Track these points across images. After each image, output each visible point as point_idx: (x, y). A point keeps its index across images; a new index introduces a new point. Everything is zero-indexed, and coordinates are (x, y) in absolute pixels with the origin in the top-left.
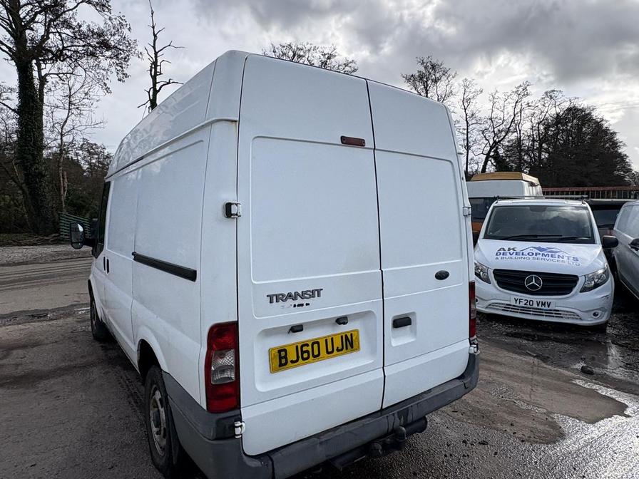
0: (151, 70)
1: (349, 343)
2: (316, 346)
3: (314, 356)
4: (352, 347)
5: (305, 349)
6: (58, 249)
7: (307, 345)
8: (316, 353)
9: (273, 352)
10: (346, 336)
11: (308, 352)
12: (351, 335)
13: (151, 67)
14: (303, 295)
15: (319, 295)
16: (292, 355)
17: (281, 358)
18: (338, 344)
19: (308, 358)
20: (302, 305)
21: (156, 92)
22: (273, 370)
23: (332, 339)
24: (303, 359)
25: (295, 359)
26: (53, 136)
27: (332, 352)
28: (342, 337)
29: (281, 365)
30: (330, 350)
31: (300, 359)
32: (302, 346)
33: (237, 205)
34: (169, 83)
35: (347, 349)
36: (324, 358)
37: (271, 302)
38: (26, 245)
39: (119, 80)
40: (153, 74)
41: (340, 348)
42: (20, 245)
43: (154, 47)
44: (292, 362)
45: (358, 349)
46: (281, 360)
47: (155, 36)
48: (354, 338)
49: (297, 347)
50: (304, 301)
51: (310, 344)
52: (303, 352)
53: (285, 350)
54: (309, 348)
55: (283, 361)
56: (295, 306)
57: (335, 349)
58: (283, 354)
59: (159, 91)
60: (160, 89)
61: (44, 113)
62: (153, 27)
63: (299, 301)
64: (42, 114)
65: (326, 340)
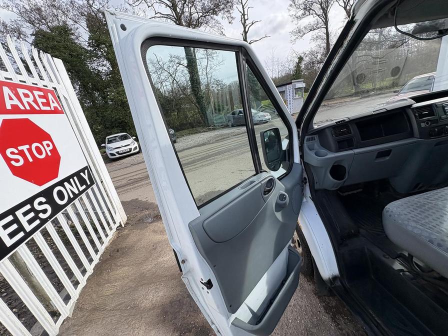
0: (242, 20)
6: (216, 133)
13: (242, 18)
21: (246, 33)
26: (203, 77)
34: (253, 24)
38: (203, 132)
39: (230, 23)
40: (243, 22)
42: (200, 132)
59: (248, 31)
61: (198, 64)
64: (197, 65)
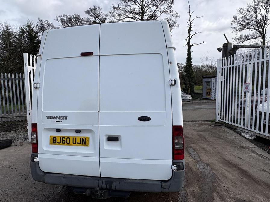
1: (84, 142)
2: (68, 139)
3: (67, 143)
4: (85, 144)
5: (64, 139)
7: (65, 138)
8: (68, 142)
9: (51, 137)
10: (83, 139)
11: (65, 141)
12: (85, 138)
14: (60, 118)
15: (66, 119)
16: (58, 140)
17: (54, 140)
18: (78, 141)
19: (65, 143)
20: (59, 122)
21: (190, 39)
22: (51, 144)
23: (76, 138)
24: (63, 143)
25: (59, 142)
27: (75, 143)
28: (80, 138)
29: (54, 143)
30: (74, 142)
31: (61, 142)
32: (63, 138)
33: (36, 84)
34: (195, 34)
35: (82, 144)
36: (71, 145)
37: (48, 118)
40: (189, 31)
41: (79, 143)
43: (190, 21)
44: (58, 143)
45: (88, 145)
46: (54, 141)
47: (190, 16)
48: (86, 140)
49: (60, 138)
50: (60, 120)
51: (66, 138)
52: (63, 140)
53: (56, 138)
54: (65, 140)
55: (55, 141)
56: (56, 122)
57: (77, 142)
58: (55, 139)
59: (191, 38)
60: (191, 37)
62: (190, 12)
63: (58, 120)
65: (73, 138)
